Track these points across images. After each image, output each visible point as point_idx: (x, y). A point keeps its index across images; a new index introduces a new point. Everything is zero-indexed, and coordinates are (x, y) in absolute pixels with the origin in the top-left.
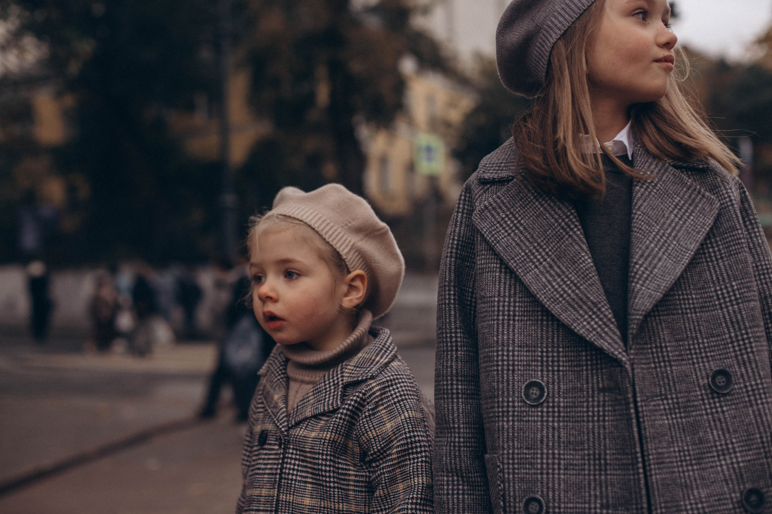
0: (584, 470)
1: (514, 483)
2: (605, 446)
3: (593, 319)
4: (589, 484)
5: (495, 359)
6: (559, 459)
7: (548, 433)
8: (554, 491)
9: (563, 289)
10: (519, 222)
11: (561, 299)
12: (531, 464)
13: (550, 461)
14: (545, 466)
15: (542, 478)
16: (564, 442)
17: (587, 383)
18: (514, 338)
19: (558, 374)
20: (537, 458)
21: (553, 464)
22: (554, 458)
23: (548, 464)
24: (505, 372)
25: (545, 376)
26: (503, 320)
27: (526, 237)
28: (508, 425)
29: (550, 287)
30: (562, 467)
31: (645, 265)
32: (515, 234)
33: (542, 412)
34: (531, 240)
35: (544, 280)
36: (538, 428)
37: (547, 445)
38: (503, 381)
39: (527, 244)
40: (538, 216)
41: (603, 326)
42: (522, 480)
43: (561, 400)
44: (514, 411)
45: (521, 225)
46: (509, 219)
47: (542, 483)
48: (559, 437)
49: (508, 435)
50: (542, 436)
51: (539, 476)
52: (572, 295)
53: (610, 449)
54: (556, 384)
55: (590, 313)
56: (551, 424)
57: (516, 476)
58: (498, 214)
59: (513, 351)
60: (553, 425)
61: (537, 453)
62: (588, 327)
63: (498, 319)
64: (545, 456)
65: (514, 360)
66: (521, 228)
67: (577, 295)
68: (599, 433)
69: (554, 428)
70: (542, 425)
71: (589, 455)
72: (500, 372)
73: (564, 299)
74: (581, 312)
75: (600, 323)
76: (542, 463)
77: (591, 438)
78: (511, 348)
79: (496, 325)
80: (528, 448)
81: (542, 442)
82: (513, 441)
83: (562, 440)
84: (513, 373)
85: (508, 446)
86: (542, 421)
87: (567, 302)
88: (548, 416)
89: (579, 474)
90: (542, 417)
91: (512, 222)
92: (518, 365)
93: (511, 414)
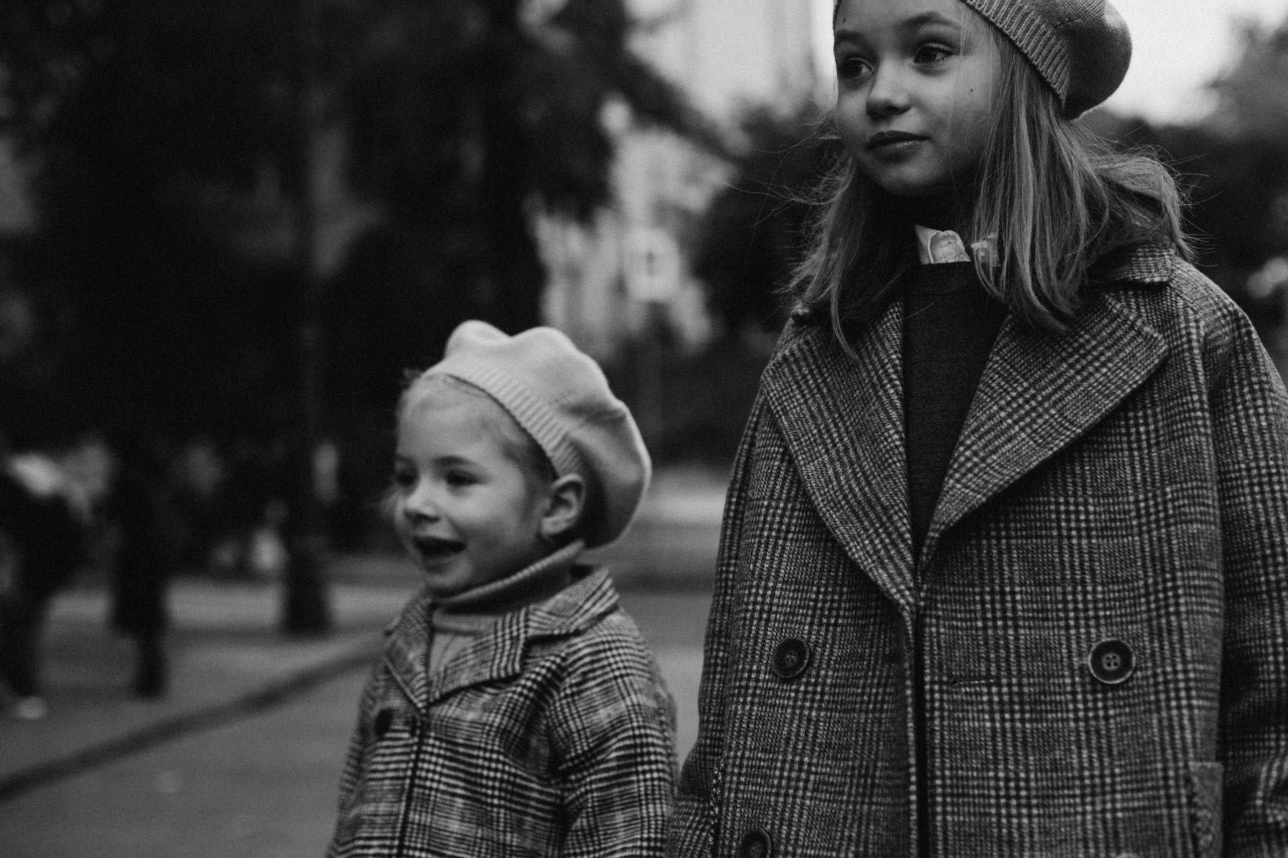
0: (841, 793)
1: (735, 807)
2: (877, 754)
3: (879, 535)
4: (845, 818)
6: (809, 772)
7: (799, 727)
9: (850, 486)
11: (843, 502)
12: (764, 777)
13: (794, 775)
14: (784, 782)
15: (776, 802)
16: (821, 745)
17: (871, 647)
18: (780, 568)
19: (835, 630)
20: (775, 768)
21: (798, 779)
22: (800, 770)
23: (789, 779)
24: (755, 622)
25: (814, 632)
26: (769, 537)
27: (827, 405)
29: (835, 483)
30: (810, 786)
31: (975, 448)
32: (815, 401)
33: (797, 691)
34: (833, 409)
35: (831, 471)
36: (786, 718)
37: (795, 748)
39: (826, 415)
40: (849, 370)
41: (890, 547)
42: (747, 803)
43: (830, 673)
44: (756, 688)
47: (775, 810)
48: (815, 736)
49: (740, 726)
50: (789, 733)
52: (859, 495)
53: (882, 760)
54: (828, 646)
55: (878, 525)
56: (806, 713)
59: (774, 588)
60: (810, 714)
61: (777, 760)
63: (761, 536)
64: (787, 766)
65: (771, 604)
68: (871, 732)
69: (809, 720)
70: (793, 713)
71: (853, 768)
72: (748, 622)
73: (848, 502)
74: (866, 523)
75: (887, 541)
77: (860, 739)
78: (771, 584)
79: (756, 546)
80: (765, 751)
81: (787, 743)
82: (746, 737)
83: (818, 741)
84: (766, 626)
85: (738, 744)
86: (794, 707)
87: (851, 507)
88: (805, 700)
89: (834, 801)
90: (796, 700)
92: (776, 613)
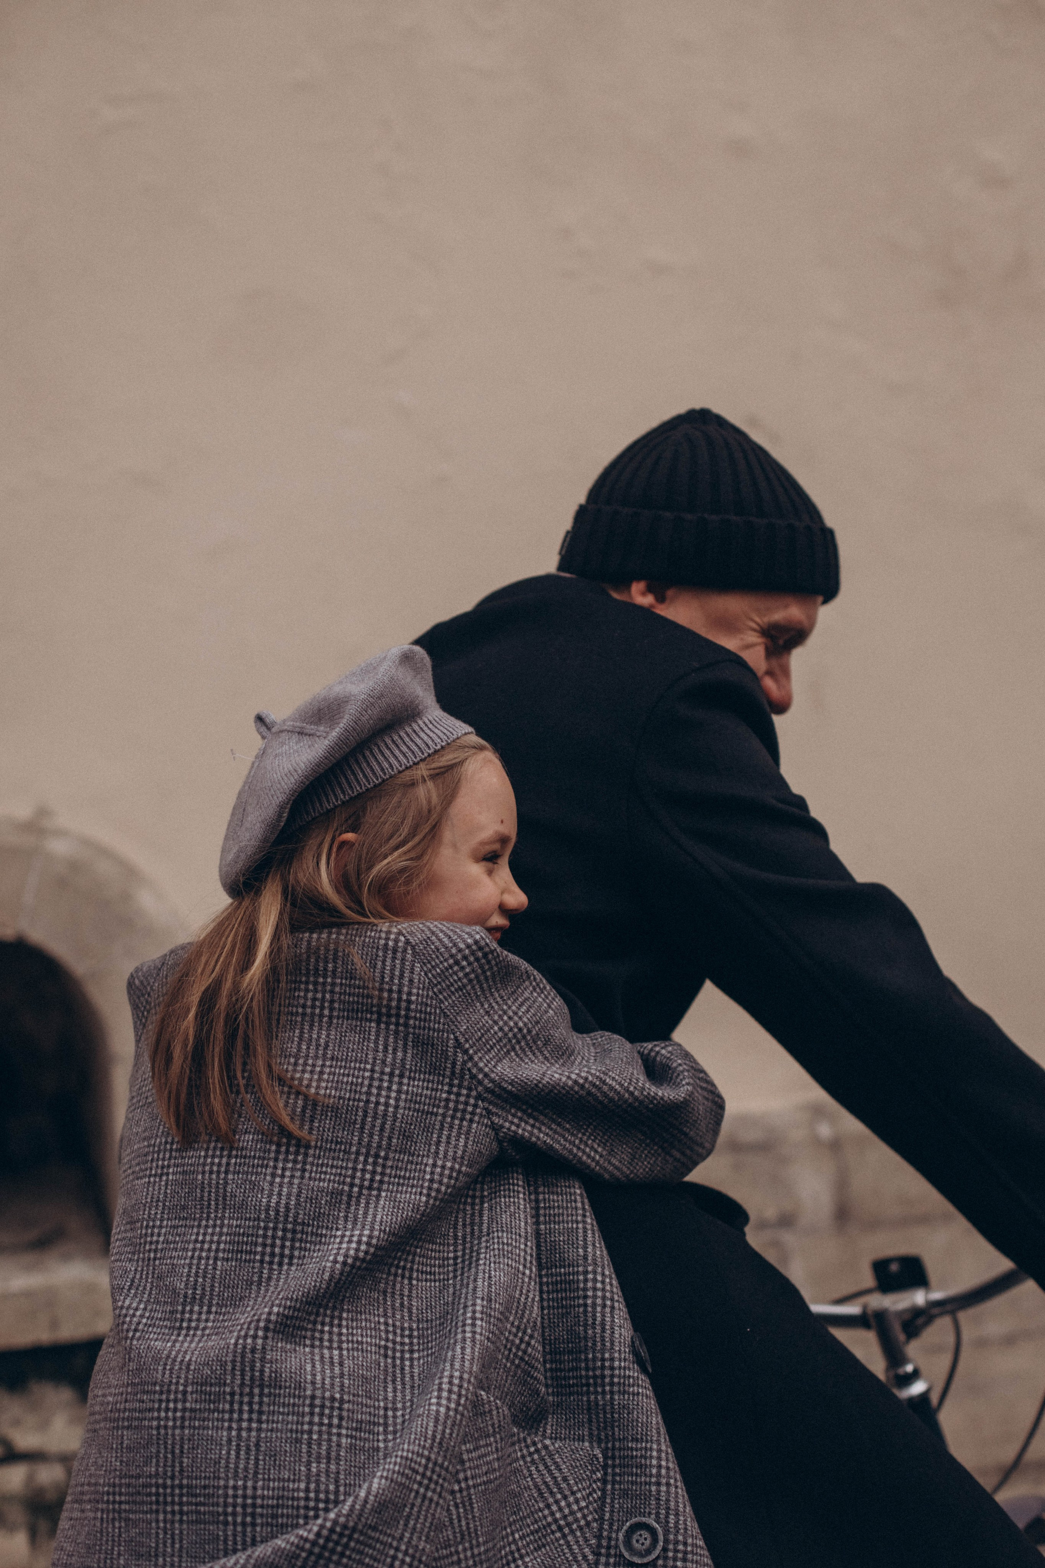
5: (582, 1285)
8: (677, 1515)
28: (603, 1398)
38: (594, 1323)
51: (653, 1488)
57: (617, 1486)
76: (660, 1467)
93: (607, 1380)
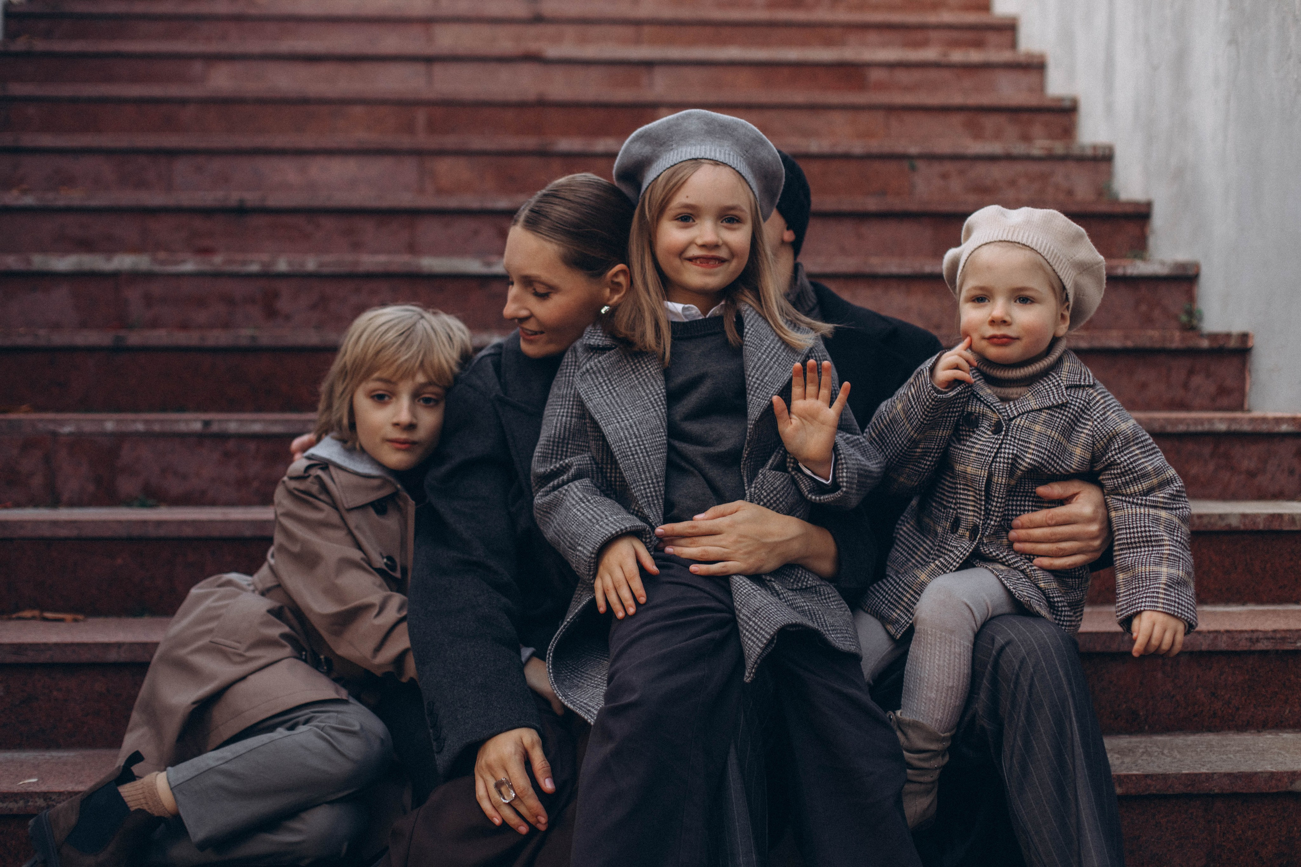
3: (649, 488)
9: (636, 450)
10: (614, 388)
11: (631, 457)
27: (616, 402)
29: (625, 442)
32: (608, 398)
34: (620, 404)
35: (622, 434)
39: (616, 406)
40: (631, 387)
41: (655, 498)
45: (615, 391)
46: (606, 384)
52: (642, 459)
55: (650, 481)
58: (597, 378)
62: (643, 492)
66: (615, 394)
67: (646, 461)
73: (634, 459)
74: (643, 476)
75: (654, 494)
87: (636, 462)
91: (608, 387)
